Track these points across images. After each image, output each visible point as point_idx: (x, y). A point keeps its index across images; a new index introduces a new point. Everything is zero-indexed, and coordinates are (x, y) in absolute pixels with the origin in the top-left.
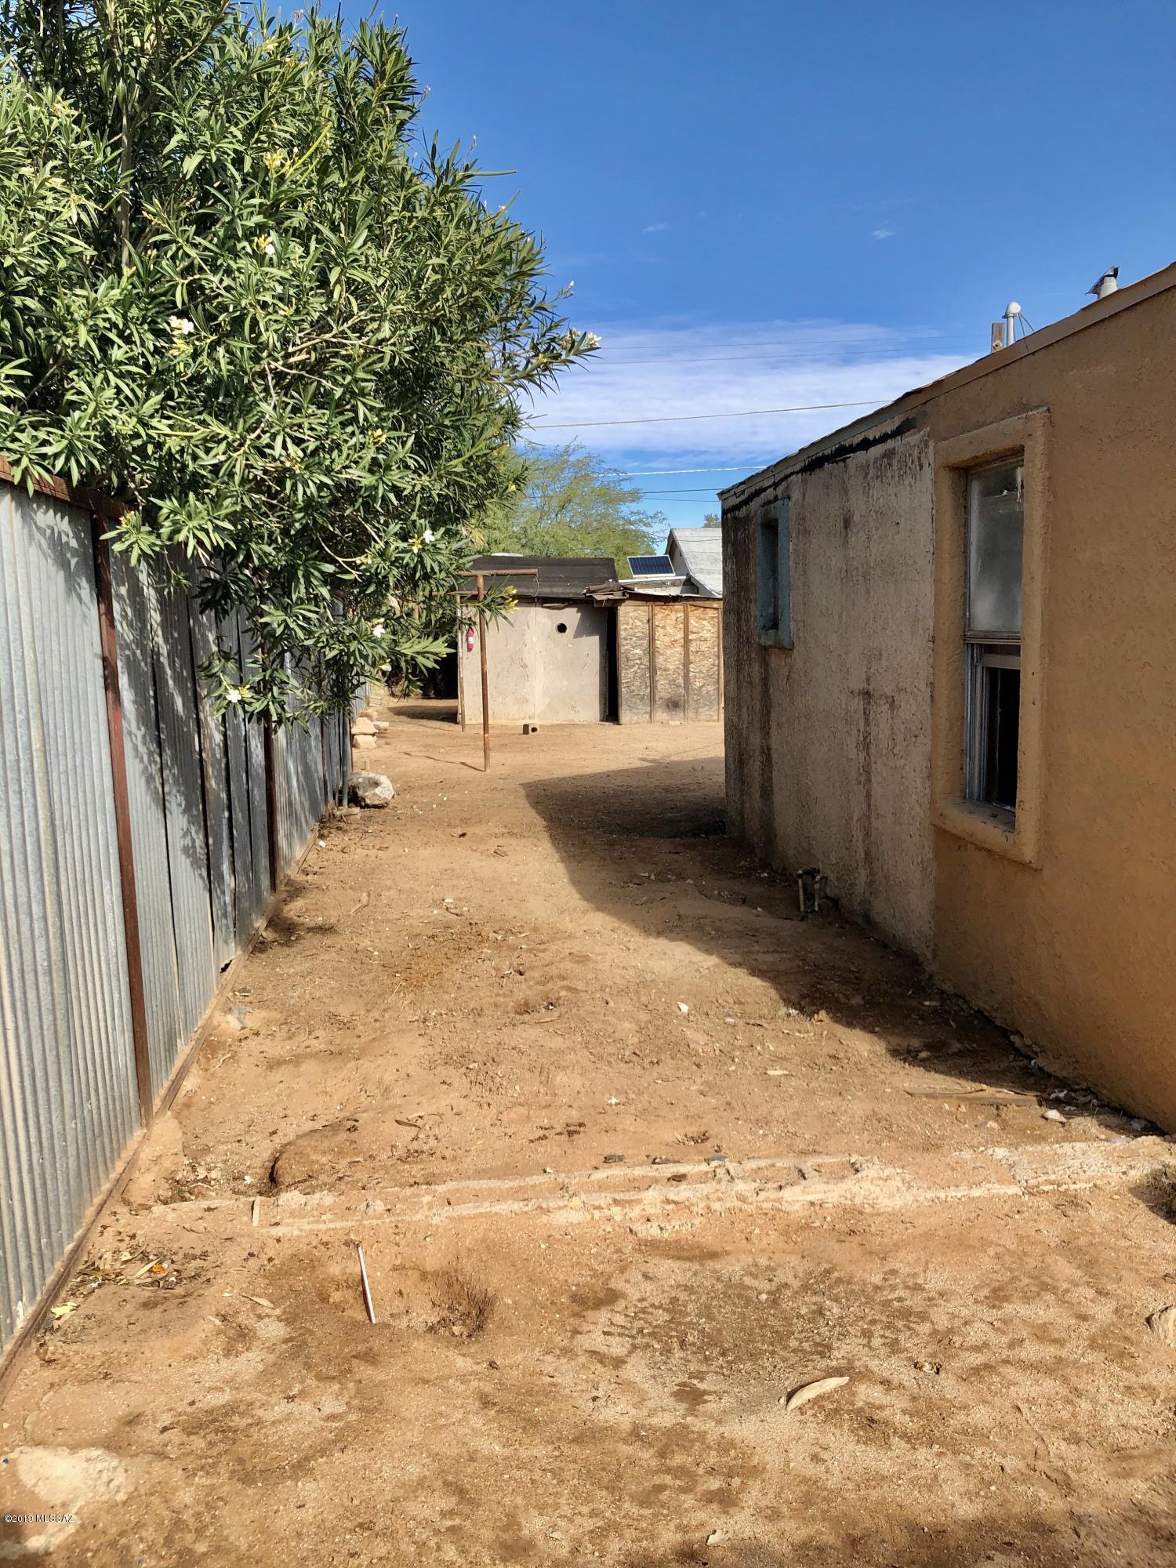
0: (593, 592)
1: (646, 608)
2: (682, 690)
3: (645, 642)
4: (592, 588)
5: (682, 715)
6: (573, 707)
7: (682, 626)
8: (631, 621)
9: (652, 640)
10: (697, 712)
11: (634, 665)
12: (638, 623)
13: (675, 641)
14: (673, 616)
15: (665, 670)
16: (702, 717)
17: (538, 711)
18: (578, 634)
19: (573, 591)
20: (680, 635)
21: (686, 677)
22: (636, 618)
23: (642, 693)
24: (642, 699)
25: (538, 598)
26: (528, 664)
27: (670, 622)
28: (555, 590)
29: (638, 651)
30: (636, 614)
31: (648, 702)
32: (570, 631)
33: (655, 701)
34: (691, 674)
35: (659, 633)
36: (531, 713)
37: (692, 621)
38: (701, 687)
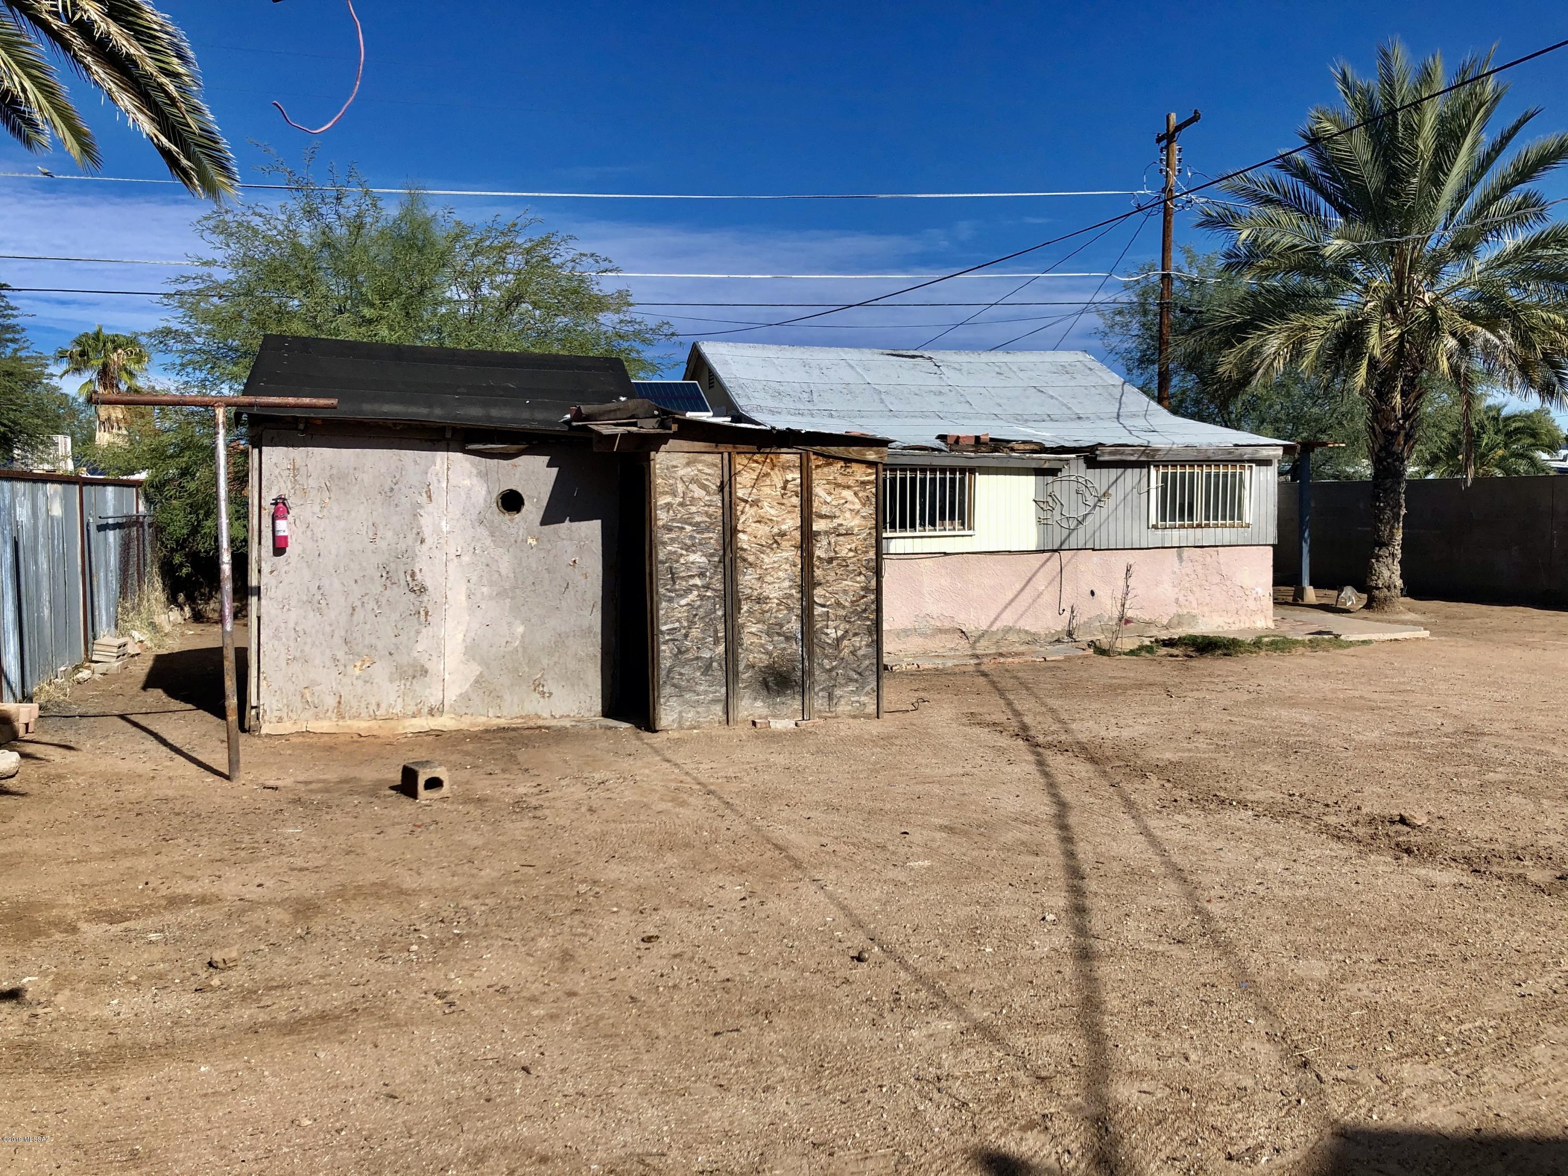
0: (589, 418)
1: (716, 459)
2: (796, 648)
3: (714, 537)
4: (585, 409)
5: (797, 705)
6: (537, 686)
7: (796, 501)
8: (680, 488)
9: (730, 532)
10: (830, 697)
11: (688, 591)
12: (698, 492)
13: (782, 534)
14: (777, 478)
15: (759, 600)
16: (843, 708)
17: (452, 695)
18: (551, 516)
19: (540, 415)
20: (791, 522)
21: (807, 616)
22: (693, 481)
23: (706, 654)
24: (707, 669)
25: (454, 429)
26: (428, 583)
27: (769, 491)
28: (494, 412)
29: (697, 558)
30: (690, 471)
31: (720, 675)
32: (533, 509)
33: (736, 674)
34: (818, 610)
35: (746, 517)
36: (434, 701)
37: (820, 490)
38: (839, 640)
